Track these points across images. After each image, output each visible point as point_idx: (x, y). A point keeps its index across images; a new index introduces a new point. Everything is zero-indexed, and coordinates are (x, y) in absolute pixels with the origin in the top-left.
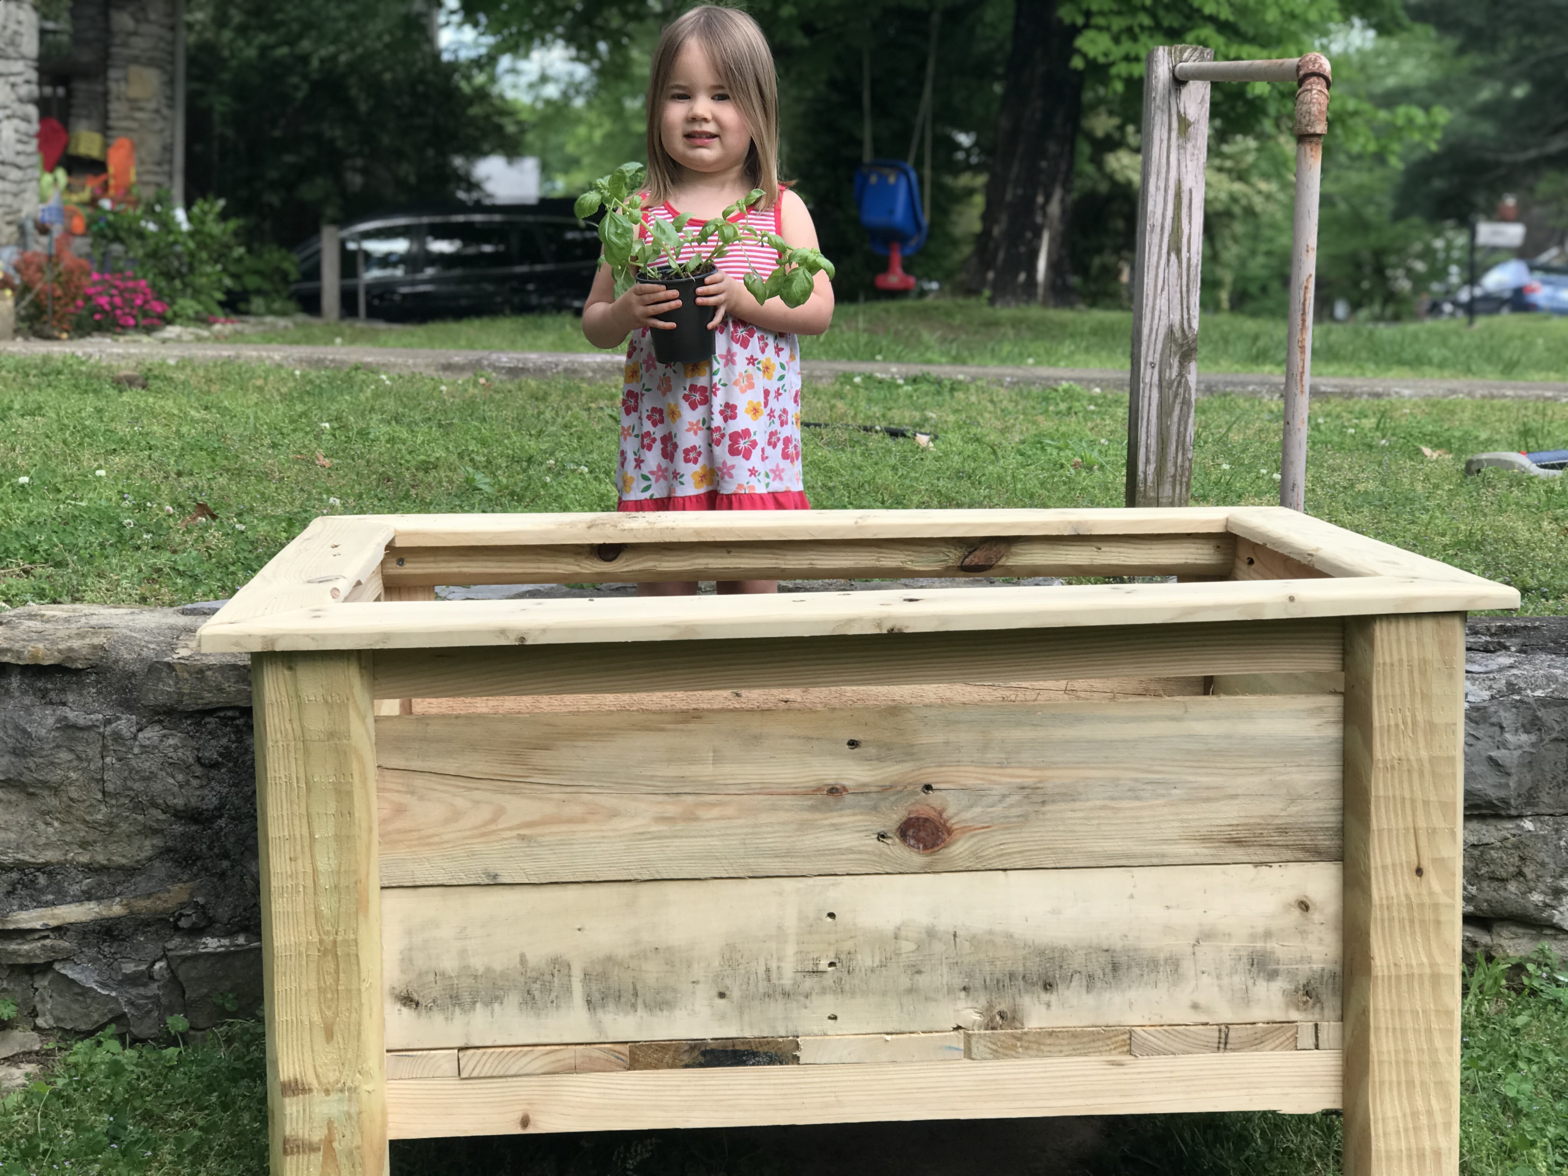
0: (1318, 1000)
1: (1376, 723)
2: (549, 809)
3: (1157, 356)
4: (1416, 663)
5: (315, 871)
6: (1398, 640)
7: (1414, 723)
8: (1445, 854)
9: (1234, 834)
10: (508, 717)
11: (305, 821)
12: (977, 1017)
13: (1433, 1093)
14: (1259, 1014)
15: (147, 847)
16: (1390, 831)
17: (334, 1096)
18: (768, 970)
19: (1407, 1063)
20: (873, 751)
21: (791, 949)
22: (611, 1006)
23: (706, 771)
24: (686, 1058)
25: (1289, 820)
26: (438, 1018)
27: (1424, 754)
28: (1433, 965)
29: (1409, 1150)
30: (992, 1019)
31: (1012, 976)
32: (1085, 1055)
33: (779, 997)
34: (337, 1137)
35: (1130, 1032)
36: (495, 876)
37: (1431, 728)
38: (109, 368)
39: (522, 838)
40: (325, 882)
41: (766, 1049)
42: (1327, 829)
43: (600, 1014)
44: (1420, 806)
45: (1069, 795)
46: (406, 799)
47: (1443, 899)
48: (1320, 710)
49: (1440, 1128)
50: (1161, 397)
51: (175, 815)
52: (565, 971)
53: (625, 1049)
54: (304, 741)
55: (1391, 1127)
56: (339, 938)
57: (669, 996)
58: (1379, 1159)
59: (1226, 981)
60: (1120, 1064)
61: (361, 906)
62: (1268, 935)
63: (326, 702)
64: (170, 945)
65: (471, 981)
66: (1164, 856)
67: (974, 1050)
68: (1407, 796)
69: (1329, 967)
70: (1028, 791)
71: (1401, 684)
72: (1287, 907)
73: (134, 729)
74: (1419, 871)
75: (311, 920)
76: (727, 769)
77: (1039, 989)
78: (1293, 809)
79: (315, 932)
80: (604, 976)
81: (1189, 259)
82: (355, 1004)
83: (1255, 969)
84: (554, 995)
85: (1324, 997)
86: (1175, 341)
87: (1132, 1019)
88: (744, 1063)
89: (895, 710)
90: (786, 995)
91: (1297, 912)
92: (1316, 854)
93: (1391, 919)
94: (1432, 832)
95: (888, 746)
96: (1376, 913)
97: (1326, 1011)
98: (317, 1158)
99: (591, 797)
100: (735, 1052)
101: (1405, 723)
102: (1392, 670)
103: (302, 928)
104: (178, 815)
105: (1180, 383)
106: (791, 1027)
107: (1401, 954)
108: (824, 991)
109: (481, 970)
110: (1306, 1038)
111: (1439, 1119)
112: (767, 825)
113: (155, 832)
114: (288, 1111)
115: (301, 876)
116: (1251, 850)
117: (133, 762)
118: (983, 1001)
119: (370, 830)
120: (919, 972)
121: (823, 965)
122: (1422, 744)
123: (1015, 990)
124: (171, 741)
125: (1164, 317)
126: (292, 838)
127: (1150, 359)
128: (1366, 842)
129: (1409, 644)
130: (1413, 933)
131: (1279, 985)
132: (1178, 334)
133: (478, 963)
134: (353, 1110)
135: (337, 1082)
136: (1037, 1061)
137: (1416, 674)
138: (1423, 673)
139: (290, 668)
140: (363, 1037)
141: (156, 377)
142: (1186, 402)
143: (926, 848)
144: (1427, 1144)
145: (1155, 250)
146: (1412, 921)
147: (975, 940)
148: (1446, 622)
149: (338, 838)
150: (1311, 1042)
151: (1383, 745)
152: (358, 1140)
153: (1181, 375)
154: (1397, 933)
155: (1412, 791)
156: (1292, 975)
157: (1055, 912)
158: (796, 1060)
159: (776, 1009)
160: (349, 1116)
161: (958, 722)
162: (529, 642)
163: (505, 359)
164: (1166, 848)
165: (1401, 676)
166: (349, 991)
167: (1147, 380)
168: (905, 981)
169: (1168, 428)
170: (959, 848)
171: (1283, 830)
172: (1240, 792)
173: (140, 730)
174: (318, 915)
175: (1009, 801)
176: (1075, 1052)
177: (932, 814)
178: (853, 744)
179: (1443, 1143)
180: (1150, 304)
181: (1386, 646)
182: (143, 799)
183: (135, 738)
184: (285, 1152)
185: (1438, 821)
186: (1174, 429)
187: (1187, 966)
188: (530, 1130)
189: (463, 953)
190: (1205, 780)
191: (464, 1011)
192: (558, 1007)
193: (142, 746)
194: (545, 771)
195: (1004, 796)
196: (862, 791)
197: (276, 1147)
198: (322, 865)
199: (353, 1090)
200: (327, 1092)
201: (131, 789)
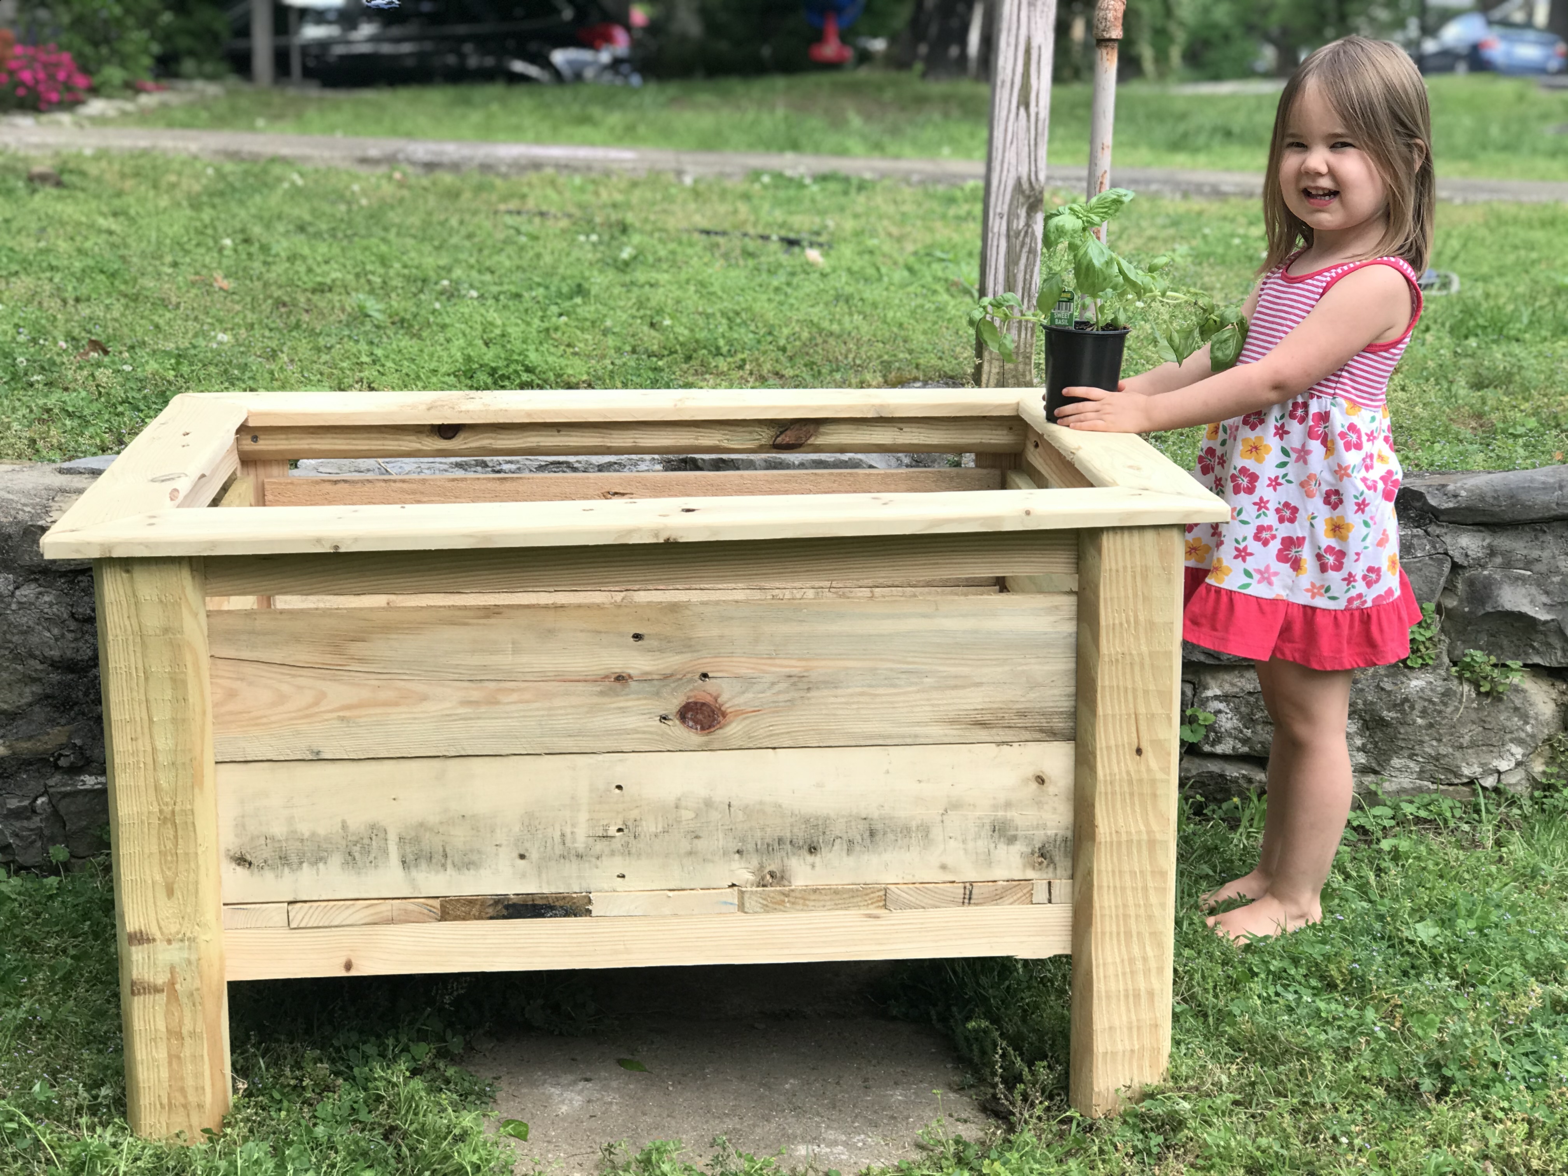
0: (1052, 861)
1: (1103, 622)
2: (365, 694)
3: (1006, 207)
4: (1139, 569)
5: (154, 750)
6: (1123, 550)
7: (1136, 622)
8: (1161, 736)
9: (979, 717)
10: (326, 613)
11: (144, 706)
12: (751, 877)
13: (1147, 942)
14: (1000, 873)
15: (28, 693)
16: (1114, 716)
17: (175, 945)
18: (563, 835)
19: (1126, 917)
20: (655, 643)
21: (583, 817)
22: (423, 865)
23: (505, 660)
24: (491, 911)
25: (1028, 705)
26: (269, 875)
27: (1144, 648)
28: (1149, 832)
29: (1126, 990)
30: (763, 878)
31: (780, 841)
32: (846, 909)
33: (573, 859)
34: (179, 980)
35: (885, 890)
36: (318, 753)
37: (1151, 625)
38: (25, 160)
39: (342, 719)
40: (163, 759)
41: (561, 903)
42: (1062, 713)
43: (414, 873)
44: (1140, 694)
45: (832, 683)
46: (237, 685)
47: (1160, 775)
48: (1057, 608)
49: (1154, 972)
50: (1009, 248)
51: (52, 665)
52: (382, 835)
53: (436, 903)
54: (141, 634)
55: (1111, 971)
56: (177, 808)
57: (475, 857)
58: (1100, 998)
59: (970, 845)
60: (877, 917)
61: (196, 781)
62: (1008, 805)
63: (161, 601)
64: (51, 782)
65: (298, 844)
66: (916, 736)
67: (747, 905)
68: (1130, 686)
69: (1061, 833)
70: (795, 679)
71: (1126, 590)
72: (1026, 781)
73: (11, 588)
74: (1139, 751)
75: (152, 791)
76: (524, 659)
77: (805, 852)
78: (1032, 695)
79: (155, 804)
80: (417, 840)
81: (1037, 114)
82: (193, 865)
83: (996, 834)
84: (371, 858)
85: (1057, 859)
86: (1022, 192)
87: (888, 878)
88: (542, 916)
89: (674, 608)
90: (579, 856)
91: (1034, 785)
92: (1052, 735)
93: (1114, 793)
94: (1152, 717)
95: (668, 639)
96: (1100, 788)
97: (1058, 872)
98: (162, 998)
99: (402, 683)
100: (534, 906)
101: (1128, 622)
102: (1118, 576)
103: (144, 799)
104: (55, 665)
105: (1026, 233)
106: (585, 886)
107: (1121, 822)
108: (613, 853)
109: (307, 835)
110: (1041, 894)
111: (1153, 964)
112: (560, 708)
113: (34, 680)
114: (134, 957)
115: (141, 754)
116: (994, 731)
117: (11, 618)
118: (755, 862)
119: (204, 713)
120: (697, 837)
121: (613, 830)
122: (1143, 641)
123: (784, 854)
124: (46, 598)
125: (1013, 170)
126: (132, 721)
127: (999, 210)
128: (1093, 725)
129: (1132, 552)
130: (1133, 804)
131: (1019, 847)
132: (1026, 186)
133: (304, 829)
134: (193, 957)
135: (178, 933)
136: (803, 914)
137: (1138, 579)
138: (1145, 578)
139: (127, 571)
140: (201, 894)
141: (71, 172)
142: (1032, 251)
143: (703, 729)
144: (1142, 985)
145: (1005, 104)
146: (1132, 795)
147: (746, 809)
148: (1166, 533)
149: (174, 720)
150: (1046, 896)
151: (1108, 641)
152: (197, 983)
153: (1028, 225)
154: (1119, 805)
155: (1134, 682)
156: (1029, 839)
157: (820, 785)
158: (588, 912)
159: (571, 869)
160: (189, 962)
161: (732, 618)
162: (342, 550)
163: (421, 150)
164: (918, 730)
165: (1125, 580)
166: (187, 854)
167: (996, 230)
168: (685, 845)
169: (1015, 276)
170: (733, 729)
171: (1022, 714)
172: (984, 680)
173: (17, 588)
174: (157, 788)
175: (777, 688)
176: (837, 907)
177: (709, 699)
178: (637, 637)
179: (1156, 986)
180: (1000, 157)
181: (1112, 554)
182: (22, 650)
183: (12, 595)
184: (133, 993)
185: (1156, 708)
186: (1020, 277)
187: (937, 833)
188: (353, 973)
189: (290, 819)
190: (953, 670)
191: (292, 870)
192: (376, 867)
193: (19, 603)
194: (361, 660)
195: (773, 684)
196: (646, 679)
197: (125, 989)
198: (160, 744)
199: (192, 940)
200: (169, 942)
201: (10, 642)
